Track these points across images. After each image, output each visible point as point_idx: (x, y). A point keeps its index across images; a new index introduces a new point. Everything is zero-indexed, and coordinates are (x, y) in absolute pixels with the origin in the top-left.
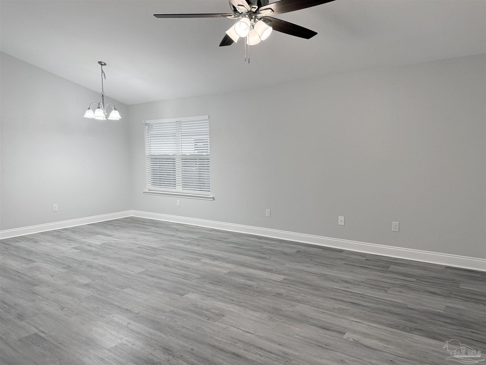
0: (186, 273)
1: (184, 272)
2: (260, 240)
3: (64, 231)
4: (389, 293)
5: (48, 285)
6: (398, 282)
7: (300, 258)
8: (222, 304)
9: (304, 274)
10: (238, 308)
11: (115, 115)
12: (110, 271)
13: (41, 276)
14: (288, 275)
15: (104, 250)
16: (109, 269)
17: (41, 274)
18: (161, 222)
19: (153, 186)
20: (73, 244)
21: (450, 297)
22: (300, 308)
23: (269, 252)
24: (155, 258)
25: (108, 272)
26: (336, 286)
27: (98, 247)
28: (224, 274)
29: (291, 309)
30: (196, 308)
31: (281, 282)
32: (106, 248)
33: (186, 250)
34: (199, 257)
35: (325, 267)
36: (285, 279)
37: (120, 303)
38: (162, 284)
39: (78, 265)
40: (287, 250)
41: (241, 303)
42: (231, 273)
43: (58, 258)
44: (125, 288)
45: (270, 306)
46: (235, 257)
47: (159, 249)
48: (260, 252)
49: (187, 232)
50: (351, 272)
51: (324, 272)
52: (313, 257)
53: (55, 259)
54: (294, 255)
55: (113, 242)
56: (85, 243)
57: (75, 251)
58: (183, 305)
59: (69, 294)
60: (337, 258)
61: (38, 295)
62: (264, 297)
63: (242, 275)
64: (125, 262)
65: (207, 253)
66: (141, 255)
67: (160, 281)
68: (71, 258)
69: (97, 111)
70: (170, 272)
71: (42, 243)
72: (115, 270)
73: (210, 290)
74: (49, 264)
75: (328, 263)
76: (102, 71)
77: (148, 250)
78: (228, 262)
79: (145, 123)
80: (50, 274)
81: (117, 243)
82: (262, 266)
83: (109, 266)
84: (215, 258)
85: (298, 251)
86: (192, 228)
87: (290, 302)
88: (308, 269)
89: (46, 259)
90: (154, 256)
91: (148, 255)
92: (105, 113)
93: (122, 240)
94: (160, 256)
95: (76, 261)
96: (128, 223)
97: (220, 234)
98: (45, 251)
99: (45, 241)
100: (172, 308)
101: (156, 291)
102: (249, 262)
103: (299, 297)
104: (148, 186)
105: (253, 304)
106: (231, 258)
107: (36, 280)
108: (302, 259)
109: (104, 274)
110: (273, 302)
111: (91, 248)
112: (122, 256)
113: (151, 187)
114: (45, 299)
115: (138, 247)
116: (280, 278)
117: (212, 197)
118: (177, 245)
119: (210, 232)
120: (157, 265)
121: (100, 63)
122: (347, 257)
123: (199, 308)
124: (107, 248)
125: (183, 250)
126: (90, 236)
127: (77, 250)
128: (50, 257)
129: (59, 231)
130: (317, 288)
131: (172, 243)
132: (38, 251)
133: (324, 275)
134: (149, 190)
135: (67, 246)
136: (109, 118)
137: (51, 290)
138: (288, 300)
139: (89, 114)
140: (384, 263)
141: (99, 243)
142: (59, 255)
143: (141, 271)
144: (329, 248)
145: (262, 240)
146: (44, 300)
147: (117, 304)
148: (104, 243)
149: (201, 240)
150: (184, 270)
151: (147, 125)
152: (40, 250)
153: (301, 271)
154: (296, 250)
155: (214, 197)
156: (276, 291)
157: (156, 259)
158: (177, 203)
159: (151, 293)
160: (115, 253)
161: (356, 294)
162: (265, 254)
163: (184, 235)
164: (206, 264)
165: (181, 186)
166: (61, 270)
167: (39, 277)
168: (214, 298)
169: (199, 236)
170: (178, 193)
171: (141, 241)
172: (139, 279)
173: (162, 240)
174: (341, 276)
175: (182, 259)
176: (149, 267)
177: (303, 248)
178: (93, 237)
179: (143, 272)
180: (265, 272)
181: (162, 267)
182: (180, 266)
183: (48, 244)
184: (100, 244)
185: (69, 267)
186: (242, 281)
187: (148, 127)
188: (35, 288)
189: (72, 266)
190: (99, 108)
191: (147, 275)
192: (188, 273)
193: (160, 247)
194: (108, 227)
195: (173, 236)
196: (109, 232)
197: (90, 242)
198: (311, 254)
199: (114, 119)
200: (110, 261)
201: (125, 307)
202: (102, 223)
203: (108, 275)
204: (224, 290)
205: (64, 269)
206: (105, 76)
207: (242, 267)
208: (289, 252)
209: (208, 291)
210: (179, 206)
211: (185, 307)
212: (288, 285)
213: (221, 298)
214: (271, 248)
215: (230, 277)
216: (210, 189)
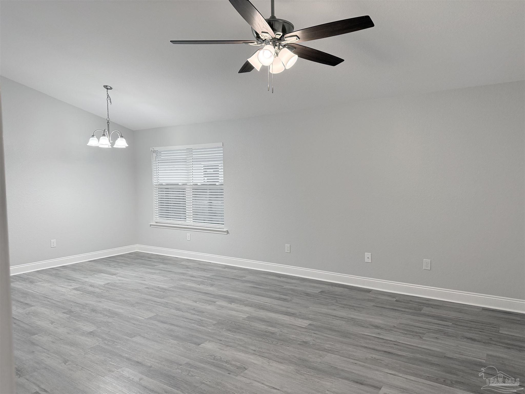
0: (200, 318)
1: (198, 317)
2: (279, 279)
3: (62, 269)
4: (425, 340)
5: (49, 334)
6: (434, 327)
7: (325, 300)
8: (243, 355)
9: (331, 319)
10: (261, 359)
11: (121, 143)
12: (116, 316)
13: (39, 323)
14: (313, 319)
15: (109, 292)
16: (116, 314)
17: (39, 320)
18: (169, 258)
19: (160, 218)
20: (74, 285)
21: (490, 343)
22: (330, 358)
23: (290, 292)
24: (165, 301)
25: (114, 317)
26: (367, 332)
27: (101, 288)
28: (243, 319)
29: (319, 360)
30: (214, 360)
31: (306, 329)
32: (110, 288)
33: (199, 290)
34: (214, 300)
35: (351, 310)
36: (310, 324)
37: (130, 355)
38: (175, 332)
39: (81, 309)
40: (309, 290)
41: (264, 354)
42: (250, 318)
43: (58, 301)
44: (134, 336)
45: (295, 357)
46: (254, 299)
47: (169, 290)
48: (280, 292)
49: (199, 270)
50: (381, 315)
51: (352, 316)
52: (338, 298)
53: (54, 302)
54: (318, 296)
55: (117, 282)
56: (86, 283)
57: (76, 292)
58: (199, 356)
59: (73, 344)
60: (364, 299)
61: (37, 345)
62: (288, 346)
63: (262, 320)
64: (133, 305)
65: (223, 294)
66: (150, 297)
67: (172, 327)
68: (72, 302)
69: (102, 138)
70: (183, 317)
71: (39, 283)
72: (122, 315)
73: (228, 338)
74: (48, 308)
75: (355, 305)
76: (108, 96)
77: (157, 290)
78: (246, 305)
79: (153, 150)
80: (49, 320)
81: (123, 283)
82: (284, 309)
83: (115, 310)
84: (231, 300)
85: (321, 291)
86: (204, 264)
87: (317, 351)
88: (335, 313)
89: (44, 302)
90: (163, 298)
91: (157, 297)
92: (111, 141)
93: (128, 280)
94: (171, 298)
95: (78, 305)
96: (132, 259)
97: (235, 271)
98: (43, 293)
99: (42, 281)
100: (187, 360)
101: (169, 340)
102: (269, 304)
103: (327, 346)
104: (155, 219)
105: (277, 354)
106: (249, 300)
107: (34, 328)
108: (327, 301)
109: (110, 320)
110: (298, 351)
111: (94, 289)
112: (129, 299)
113: (159, 220)
114: (45, 350)
115: (146, 288)
116: (305, 323)
117: (226, 231)
118: (189, 285)
119: (224, 270)
120: (168, 309)
121: (106, 87)
122: (376, 298)
123: (217, 360)
124: (112, 289)
125: (196, 291)
126: (93, 275)
127: (79, 292)
128: (48, 300)
129: (58, 269)
130: (345, 334)
131: (183, 283)
132: (35, 293)
133: (353, 319)
134: (157, 223)
135: (68, 287)
136: (115, 146)
137: (52, 339)
138: (315, 349)
139: (93, 142)
140: (415, 305)
141: (102, 283)
142: (59, 298)
143: (151, 316)
144: (355, 288)
145: (282, 278)
146: (45, 352)
147: (127, 355)
148: (109, 283)
149: (215, 279)
150: (198, 315)
151: (155, 152)
152: (37, 292)
153: (327, 314)
154: (320, 290)
155: (228, 231)
156: (302, 339)
157: (167, 301)
158: (188, 236)
159: (163, 342)
160: (120, 294)
161: (388, 341)
162: (286, 295)
163: (195, 273)
164: (222, 307)
165: (191, 218)
166: (61, 315)
167: (38, 324)
168: (233, 348)
169: (212, 274)
170: (188, 225)
171: (149, 280)
172: (149, 326)
173: (172, 279)
174: (371, 320)
175: (196, 302)
176: (159, 311)
177: (326, 287)
178: (96, 275)
179: (153, 317)
180: (286, 316)
181: (173, 311)
182: (194, 309)
183: (46, 285)
184: (104, 284)
185: (70, 312)
186: (262, 327)
187: (156, 154)
188: (34, 337)
189: (74, 310)
190: (104, 135)
191: (159, 321)
192: (203, 319)
193: (170, 288)
194: (111, 264)
195: (183, 274)
196: (112, 270)
197: (93, 281)
198: (337, 295)
199: (119, 147)
200: (116, 304)
201: (136, 359)
202: (105, 260)
203: (115, 321)
204: (244, 338)
205: (65, 315)
206: (111, 101)
207: (261, 310)
208: (312, 292)
209: (226, 340)
210: (189, 240)
211: (202, 359)
212: (314, 331)
213: (242, 348)
214: (293, 288)
215: (250, 323)
216: (224, 221)
